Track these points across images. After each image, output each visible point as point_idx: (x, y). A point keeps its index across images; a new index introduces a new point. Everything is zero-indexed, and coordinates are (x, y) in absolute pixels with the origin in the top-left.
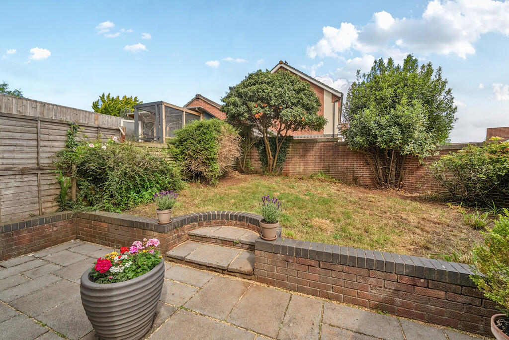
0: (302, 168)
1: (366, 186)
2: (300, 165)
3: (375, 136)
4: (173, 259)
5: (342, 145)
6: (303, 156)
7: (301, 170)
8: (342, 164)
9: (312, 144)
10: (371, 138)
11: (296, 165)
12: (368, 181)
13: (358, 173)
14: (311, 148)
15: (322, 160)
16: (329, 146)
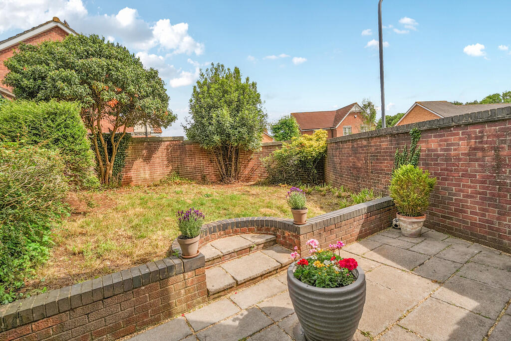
0: (148, 172)
1: (213, 183)
2: (144, 170)
3: (228, 136)
4: (219, 294)
5: (188, 144)
6: (148, 159)
7: (147, 176)
8: (191, 164)
9: (157, 143)
10: (224, 137)
11: (140, 171)
12: (214, 177)
13: (206, 172)
14: (156, 149)
15: (170, 160)
16: (176, 145)
